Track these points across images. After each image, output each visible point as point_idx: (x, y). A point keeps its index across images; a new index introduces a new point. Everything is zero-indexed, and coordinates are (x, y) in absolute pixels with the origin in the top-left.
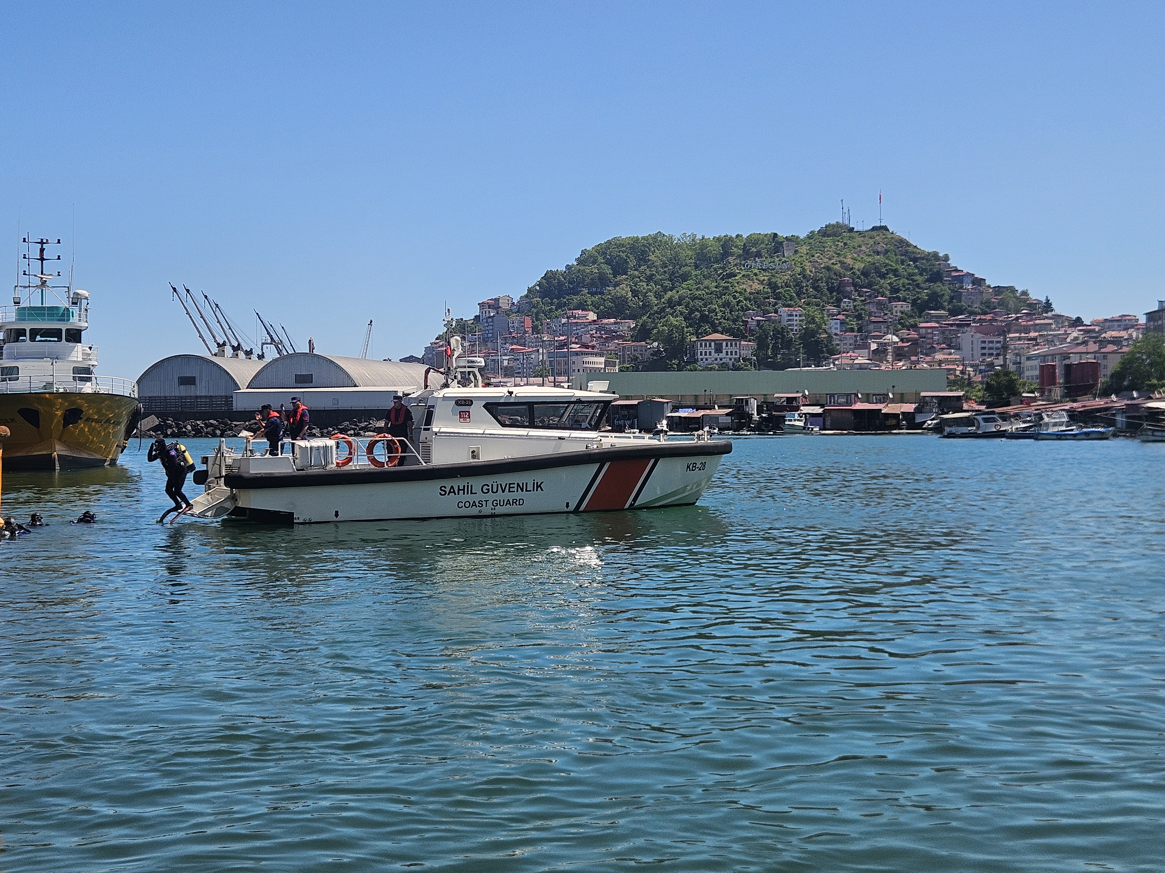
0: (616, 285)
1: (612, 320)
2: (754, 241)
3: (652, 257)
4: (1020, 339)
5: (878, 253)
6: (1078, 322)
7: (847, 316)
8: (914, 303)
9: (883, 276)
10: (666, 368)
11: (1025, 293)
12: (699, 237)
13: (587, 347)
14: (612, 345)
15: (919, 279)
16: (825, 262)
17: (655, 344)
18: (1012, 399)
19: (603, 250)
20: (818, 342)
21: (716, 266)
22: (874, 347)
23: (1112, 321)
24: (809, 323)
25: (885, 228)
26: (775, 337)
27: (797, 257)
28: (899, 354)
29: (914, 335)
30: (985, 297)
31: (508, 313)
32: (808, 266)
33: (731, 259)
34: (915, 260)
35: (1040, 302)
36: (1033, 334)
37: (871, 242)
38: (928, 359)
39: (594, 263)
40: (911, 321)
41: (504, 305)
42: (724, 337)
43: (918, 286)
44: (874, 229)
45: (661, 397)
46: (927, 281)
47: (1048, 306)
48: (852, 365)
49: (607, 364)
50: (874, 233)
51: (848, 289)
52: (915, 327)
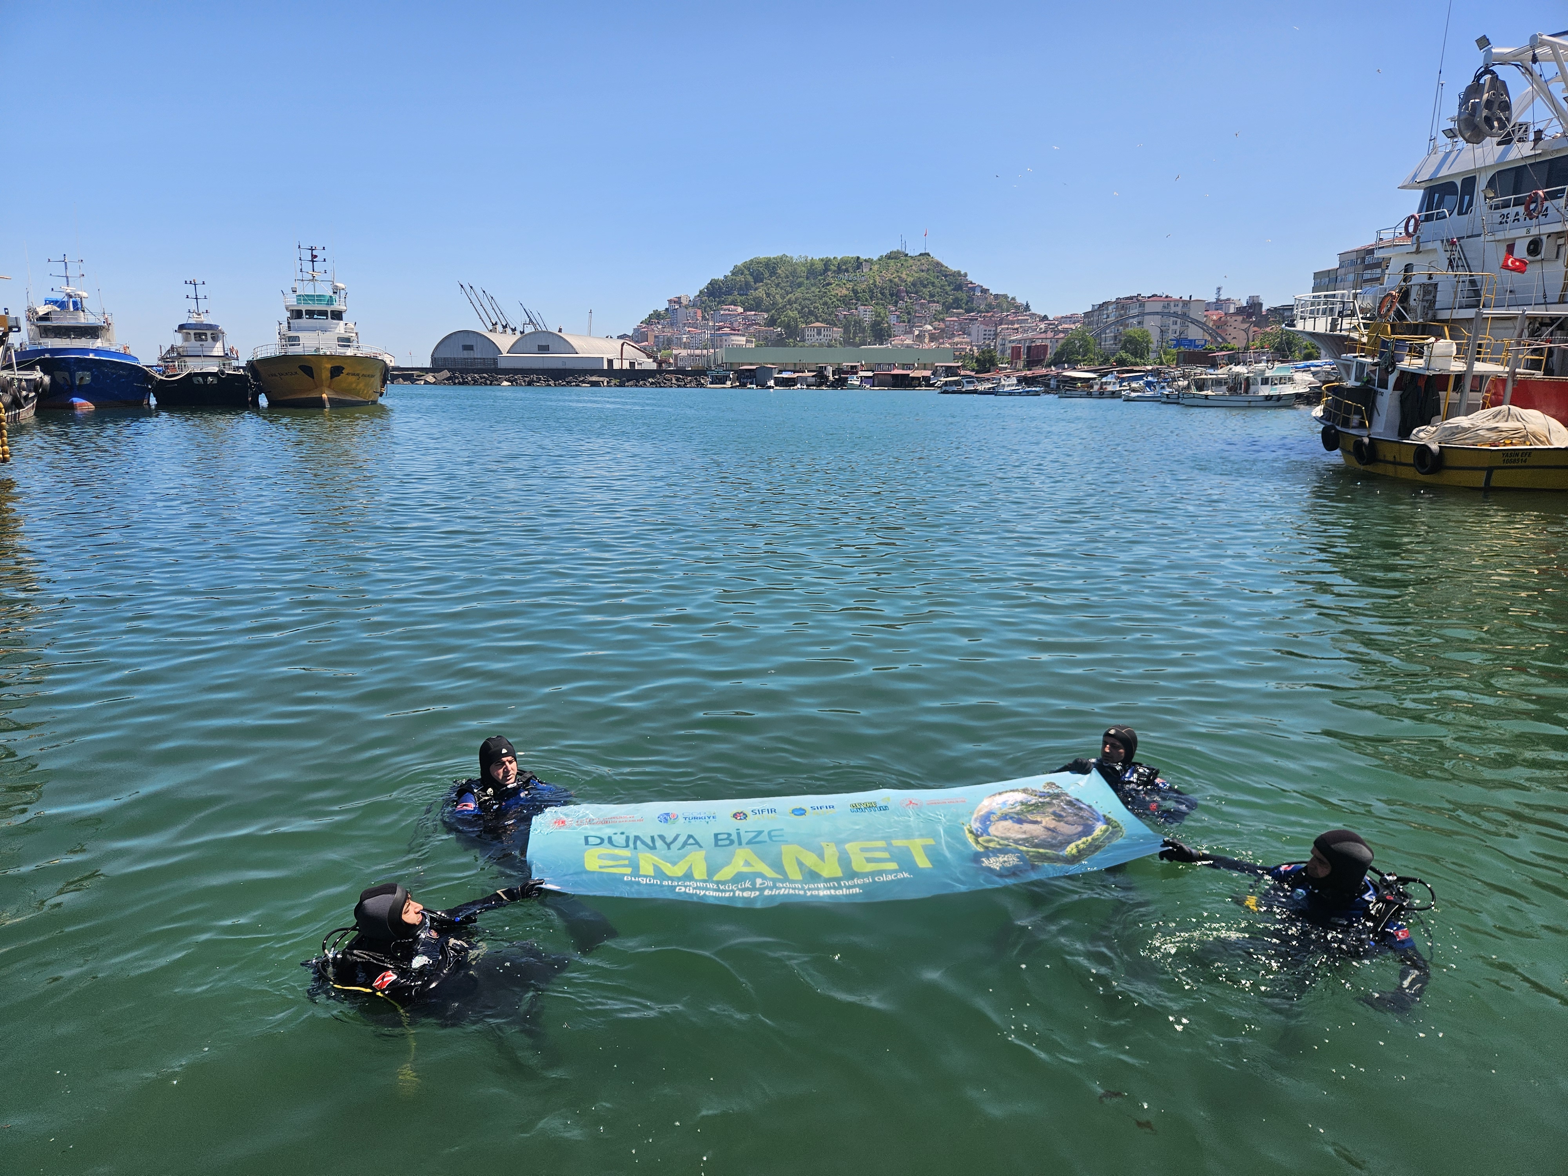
0: (756, 289)
1: (753, 313)
2: (844, 262)
3: (779, 271)
4: (1008, 329)
5: (923, 271)
6: (1045, 318)
7: (901, 313)
8: (944, 304)
9: (925, 286)
10: (785, 345)
11: (1013, 299)
12: (810, 258)
13: (735, 330)
14: (752, 329)
15: (948, 288)
16: (889, 276)
17: (779, 329)
18: (992, 368)
19: (748, 266)
20: (881, 330)
21: (820, 277)
22: (917, 333)
23: (1066, 317)
24: (877, 316)
25: (928, 255)
26: (854, 326)
27: (871, 273)
28: (933, 338)
29: (942, 325)
30: (989, 300)
31: (686, 307)
32: (878, 279)
33: (829, 273)
34: (946, 276)
35: (1022, 305)
36: (1016, 326)
37: (919, 263)
38: (950, 341)
39: (742, 274)
40: (941, 316)
41: (684, 302)
42: (822, 325)
43: (947, 293)
44: (921, 255)
45: (773, 364)
46: (954, 290)
47: (1027, 307)
48: (902, 345)
49: (747, 341)
50: (921, 257)
51: (903, 295)
52: (943, 320)
